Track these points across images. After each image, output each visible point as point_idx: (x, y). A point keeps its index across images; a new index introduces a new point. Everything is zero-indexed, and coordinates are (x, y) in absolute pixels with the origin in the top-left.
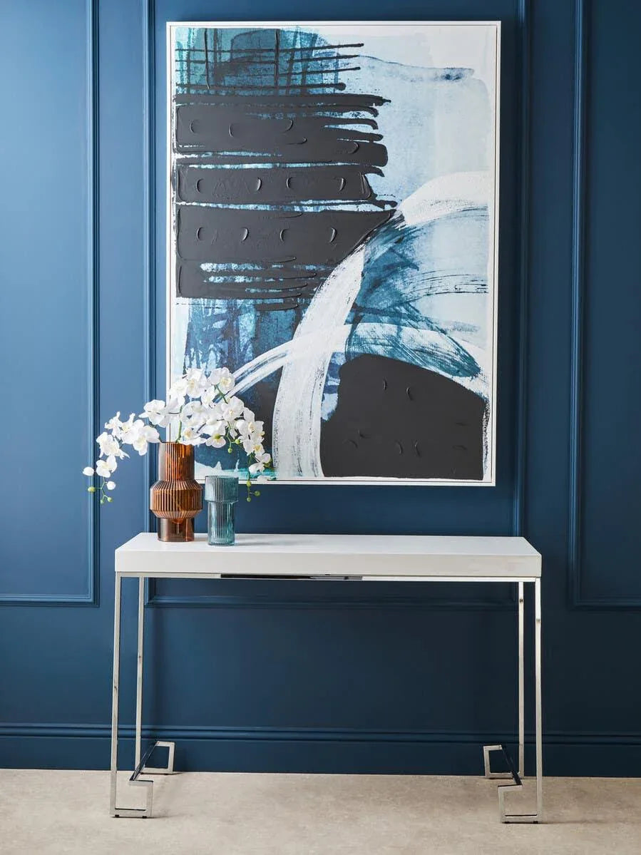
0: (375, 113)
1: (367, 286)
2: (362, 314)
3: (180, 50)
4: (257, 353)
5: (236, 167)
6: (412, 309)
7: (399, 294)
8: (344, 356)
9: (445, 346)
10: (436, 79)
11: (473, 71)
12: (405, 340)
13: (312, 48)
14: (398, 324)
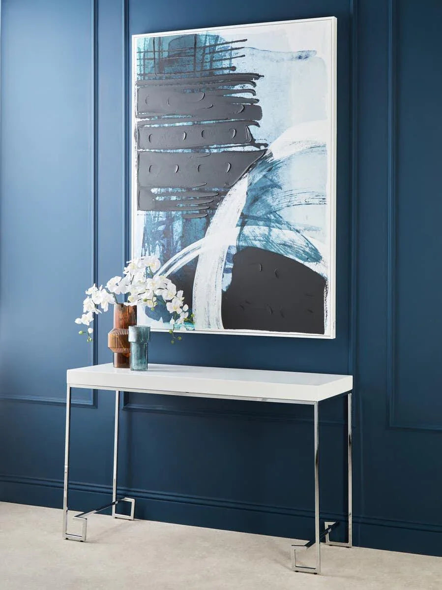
0: (254, 84)
1: (250, 201)
2: (247, 220)
3: (140, 52)
4: (184, 246)
5: (171, 125)
6: (278, 216)
7: (270, 206)
8: (236, 248)
9: (298, 241)
10: (292, 59)
11: (316, 53)
12: (274, 238)
13: (216, 45)
14: (269, 226)
